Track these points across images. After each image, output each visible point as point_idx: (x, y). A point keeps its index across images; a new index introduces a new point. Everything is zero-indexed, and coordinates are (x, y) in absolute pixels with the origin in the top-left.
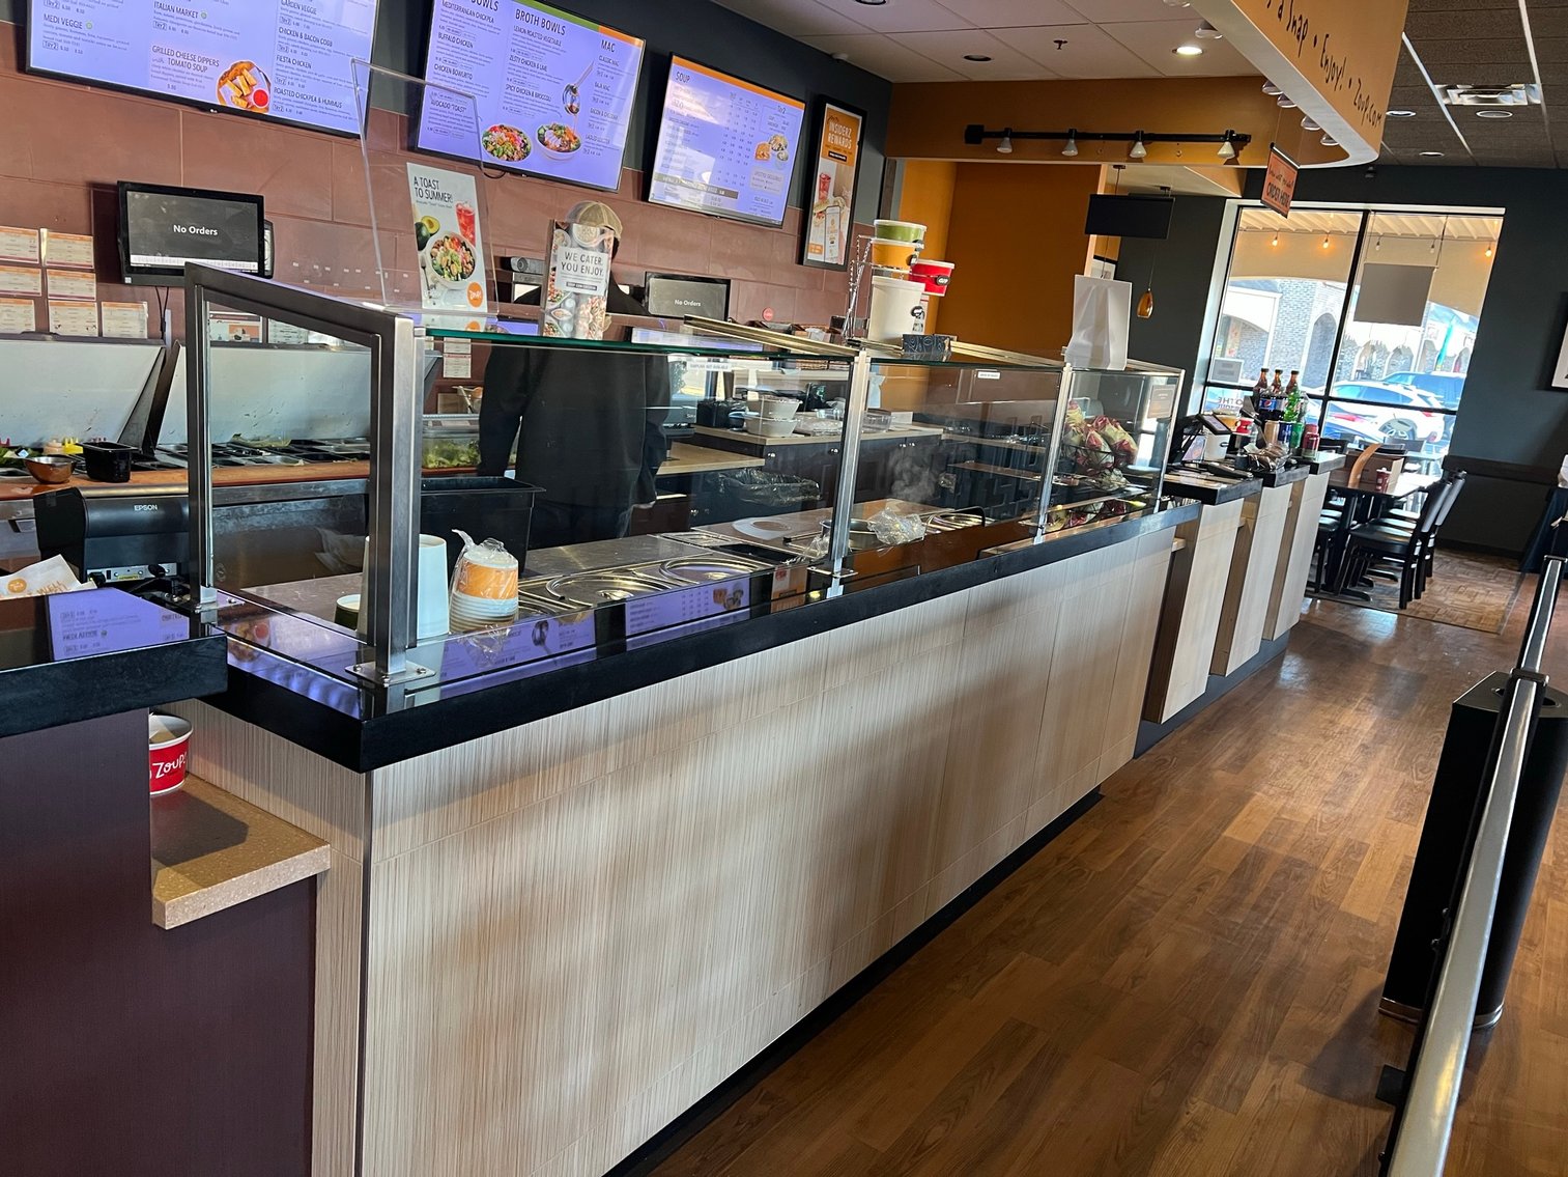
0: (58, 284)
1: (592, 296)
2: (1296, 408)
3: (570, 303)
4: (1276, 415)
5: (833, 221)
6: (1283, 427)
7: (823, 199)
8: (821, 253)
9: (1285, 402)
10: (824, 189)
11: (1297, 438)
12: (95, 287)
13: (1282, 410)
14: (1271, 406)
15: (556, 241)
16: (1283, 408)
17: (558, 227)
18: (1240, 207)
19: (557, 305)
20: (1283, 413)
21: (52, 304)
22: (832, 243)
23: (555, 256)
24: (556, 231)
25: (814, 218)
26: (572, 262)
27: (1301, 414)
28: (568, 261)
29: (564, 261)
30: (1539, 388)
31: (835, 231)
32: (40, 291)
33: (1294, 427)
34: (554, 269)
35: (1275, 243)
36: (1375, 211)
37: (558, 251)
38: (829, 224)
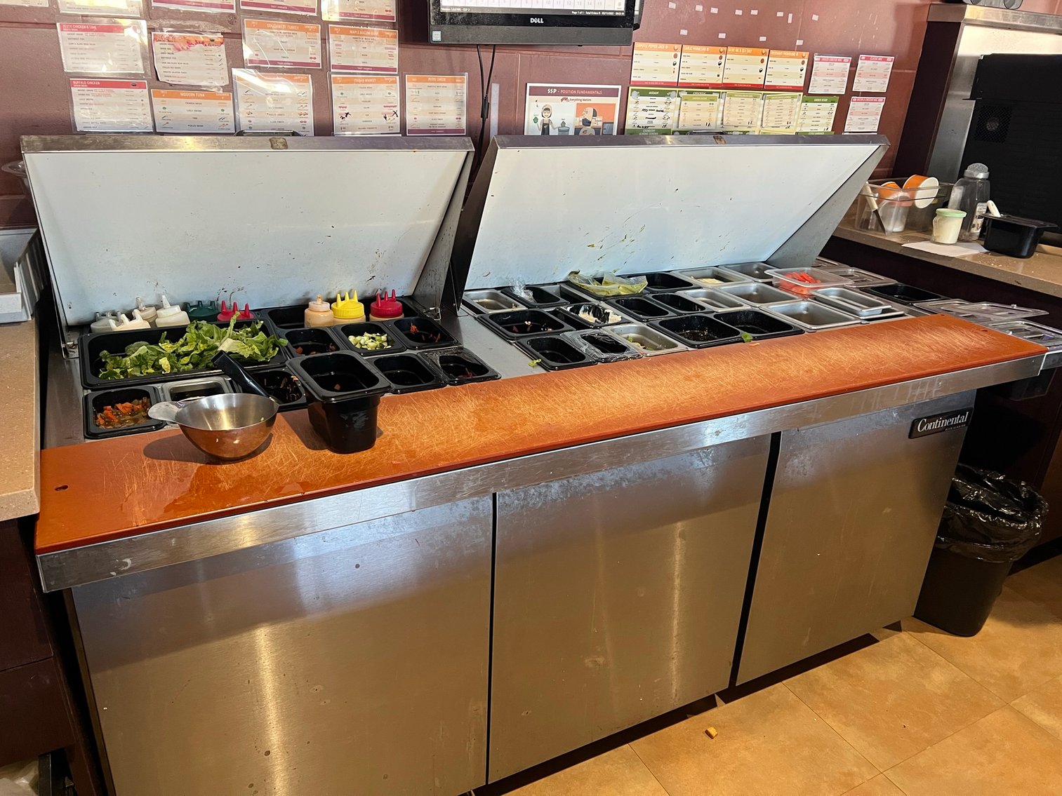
0: (344, 50)
12: (396, 52)
21: (337, 82)
32: (319, 60)
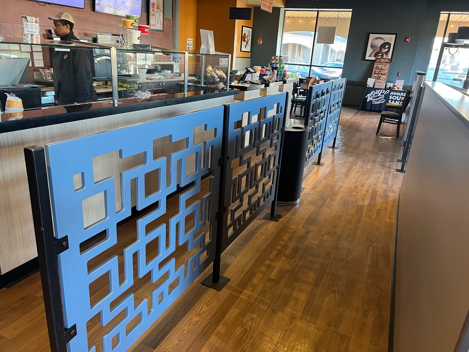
1: (35, 34)
2: (282, 66)
3: (29, 36)
4: (276, 68)
5: (157, 17)
6: (278, 71)
7: (153, 10)
8: (155, 27)
9: (278, 64)
10: (153, 7)
11: (282, 74)
13: (278, 67)
14: (275, 66)
15: (23, 21)
16: (278, 66)
17: (23, 17)
18: (285, 10)
19: (26, 37)
20: (278, 68)
22: (158, 23)
23: (23, 25)
24: (23, 18)
25: (151, 16)
26: (28, 26)
27: (283, 68)
28: (27, 26)
29: (26, 26)
30: (362, 60)
31: (158, 20)
33: (281, 71)
34: (24, 28)
35: (300, 21)
36: (321, 11)
37: (24, 23)
38: (156, 18)
